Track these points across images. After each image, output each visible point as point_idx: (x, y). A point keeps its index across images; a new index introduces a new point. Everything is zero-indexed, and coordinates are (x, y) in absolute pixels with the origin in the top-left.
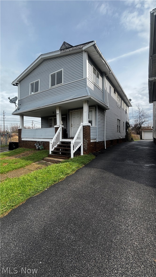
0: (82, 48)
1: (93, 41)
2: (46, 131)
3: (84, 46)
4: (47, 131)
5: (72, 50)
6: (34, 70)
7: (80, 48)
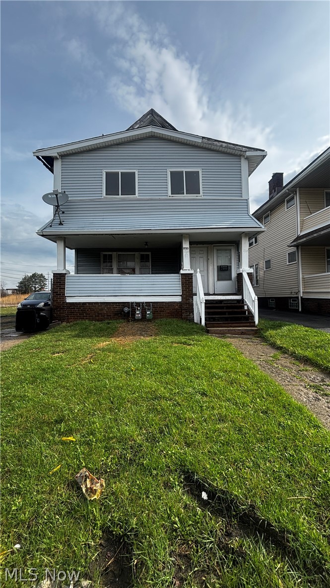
0: (246, 152)
1: (263, 151)
2: (153, 281)
3: (249, 151)
4: (155, 280)
5: (225, 147)
6: (119, 146)
7: (241, 151)
